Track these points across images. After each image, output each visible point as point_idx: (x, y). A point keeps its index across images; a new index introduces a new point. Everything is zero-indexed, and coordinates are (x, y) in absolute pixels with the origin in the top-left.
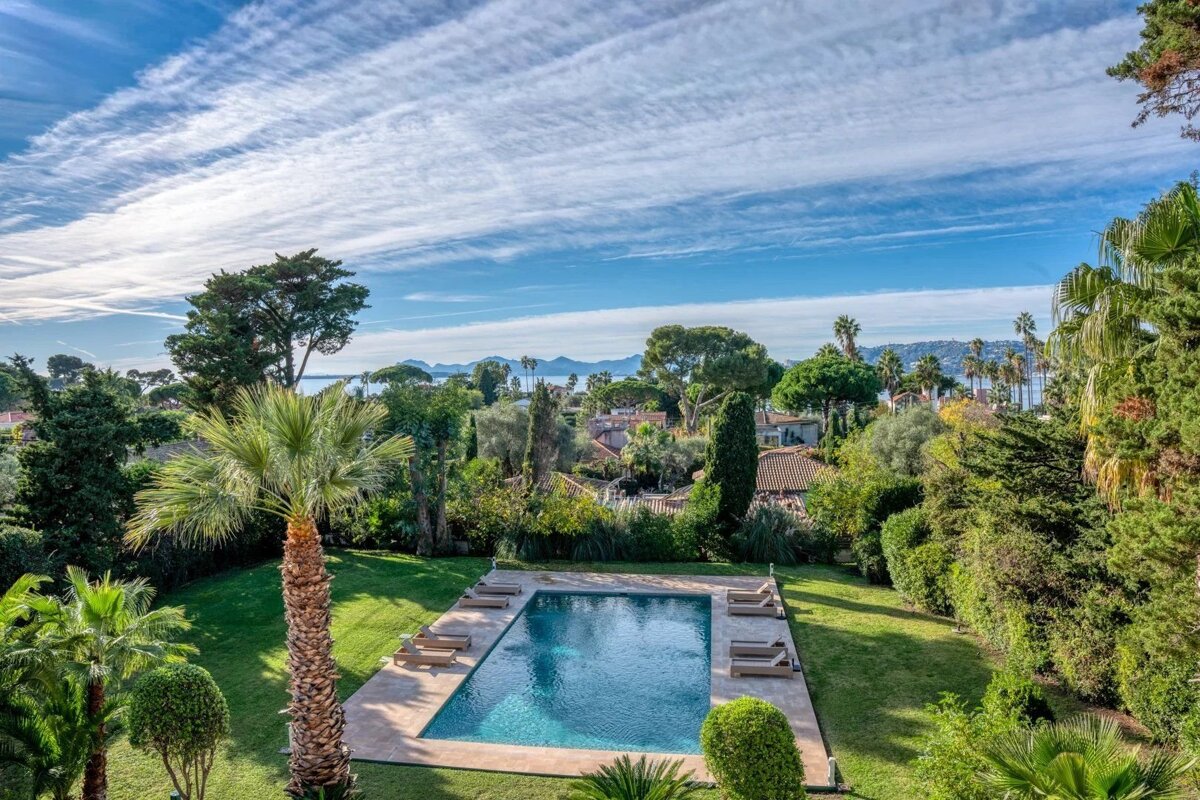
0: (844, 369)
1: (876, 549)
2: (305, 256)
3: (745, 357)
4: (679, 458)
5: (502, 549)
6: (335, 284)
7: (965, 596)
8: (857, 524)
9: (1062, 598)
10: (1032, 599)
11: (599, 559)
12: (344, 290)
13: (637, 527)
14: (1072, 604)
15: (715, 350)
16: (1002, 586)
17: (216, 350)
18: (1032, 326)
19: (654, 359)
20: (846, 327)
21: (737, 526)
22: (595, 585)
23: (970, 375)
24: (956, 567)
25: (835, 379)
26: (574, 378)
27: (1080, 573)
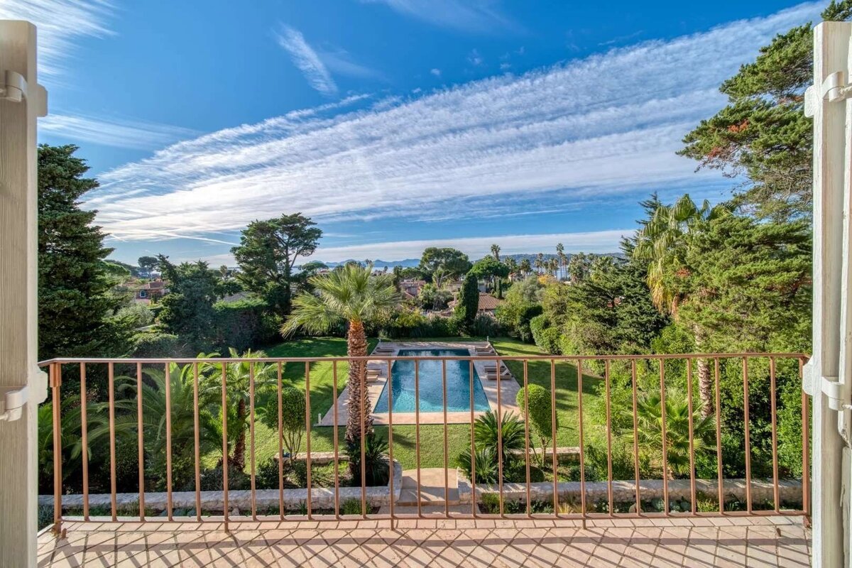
0: (496, 264)
1: (528, 330)
2: (296, 215)
3: (461, 259)
4: (441, 297)
5: (381, 334)
6: (308, 228)
7: (567, 347)
8: (518, 321)
9: (612, 347)
10: (598, 347)
11: (420, 336)
12: (312, 231)
13: (434, 323)
14: (615, 349)
15: (448, 256)
16: (586, 343)
17: (257, 254)
18: (563, 248)
19: (426, 260)
20: (495, 249)
21: (471, 323)
22: (422, 346)
23: (538, 267)
24: (563, 336)
26: (386, 268)
27: (620, 337)
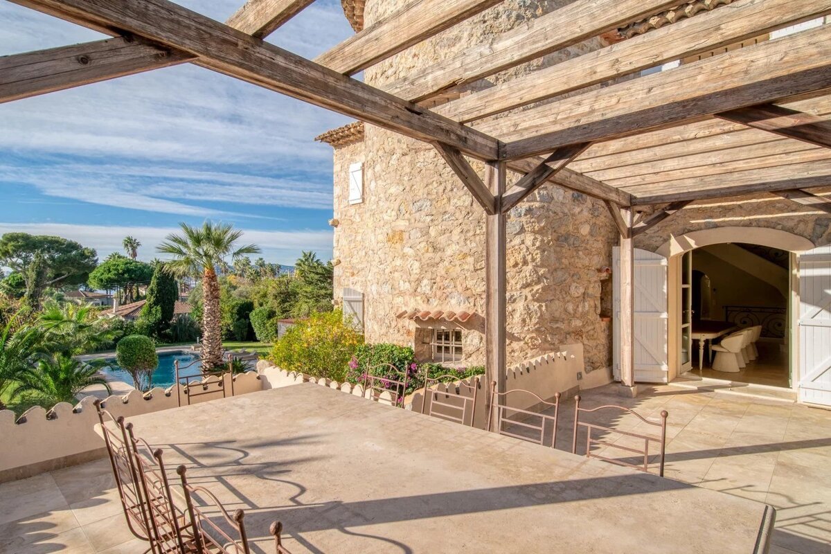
3: (82, 255)
20: (131, 244)
21: (168, 326)
25: (135, 271)
